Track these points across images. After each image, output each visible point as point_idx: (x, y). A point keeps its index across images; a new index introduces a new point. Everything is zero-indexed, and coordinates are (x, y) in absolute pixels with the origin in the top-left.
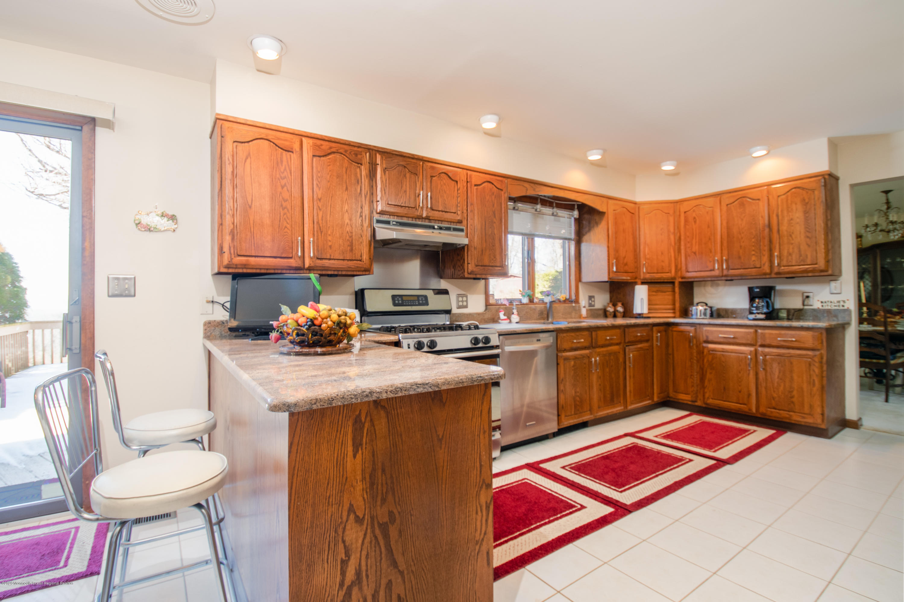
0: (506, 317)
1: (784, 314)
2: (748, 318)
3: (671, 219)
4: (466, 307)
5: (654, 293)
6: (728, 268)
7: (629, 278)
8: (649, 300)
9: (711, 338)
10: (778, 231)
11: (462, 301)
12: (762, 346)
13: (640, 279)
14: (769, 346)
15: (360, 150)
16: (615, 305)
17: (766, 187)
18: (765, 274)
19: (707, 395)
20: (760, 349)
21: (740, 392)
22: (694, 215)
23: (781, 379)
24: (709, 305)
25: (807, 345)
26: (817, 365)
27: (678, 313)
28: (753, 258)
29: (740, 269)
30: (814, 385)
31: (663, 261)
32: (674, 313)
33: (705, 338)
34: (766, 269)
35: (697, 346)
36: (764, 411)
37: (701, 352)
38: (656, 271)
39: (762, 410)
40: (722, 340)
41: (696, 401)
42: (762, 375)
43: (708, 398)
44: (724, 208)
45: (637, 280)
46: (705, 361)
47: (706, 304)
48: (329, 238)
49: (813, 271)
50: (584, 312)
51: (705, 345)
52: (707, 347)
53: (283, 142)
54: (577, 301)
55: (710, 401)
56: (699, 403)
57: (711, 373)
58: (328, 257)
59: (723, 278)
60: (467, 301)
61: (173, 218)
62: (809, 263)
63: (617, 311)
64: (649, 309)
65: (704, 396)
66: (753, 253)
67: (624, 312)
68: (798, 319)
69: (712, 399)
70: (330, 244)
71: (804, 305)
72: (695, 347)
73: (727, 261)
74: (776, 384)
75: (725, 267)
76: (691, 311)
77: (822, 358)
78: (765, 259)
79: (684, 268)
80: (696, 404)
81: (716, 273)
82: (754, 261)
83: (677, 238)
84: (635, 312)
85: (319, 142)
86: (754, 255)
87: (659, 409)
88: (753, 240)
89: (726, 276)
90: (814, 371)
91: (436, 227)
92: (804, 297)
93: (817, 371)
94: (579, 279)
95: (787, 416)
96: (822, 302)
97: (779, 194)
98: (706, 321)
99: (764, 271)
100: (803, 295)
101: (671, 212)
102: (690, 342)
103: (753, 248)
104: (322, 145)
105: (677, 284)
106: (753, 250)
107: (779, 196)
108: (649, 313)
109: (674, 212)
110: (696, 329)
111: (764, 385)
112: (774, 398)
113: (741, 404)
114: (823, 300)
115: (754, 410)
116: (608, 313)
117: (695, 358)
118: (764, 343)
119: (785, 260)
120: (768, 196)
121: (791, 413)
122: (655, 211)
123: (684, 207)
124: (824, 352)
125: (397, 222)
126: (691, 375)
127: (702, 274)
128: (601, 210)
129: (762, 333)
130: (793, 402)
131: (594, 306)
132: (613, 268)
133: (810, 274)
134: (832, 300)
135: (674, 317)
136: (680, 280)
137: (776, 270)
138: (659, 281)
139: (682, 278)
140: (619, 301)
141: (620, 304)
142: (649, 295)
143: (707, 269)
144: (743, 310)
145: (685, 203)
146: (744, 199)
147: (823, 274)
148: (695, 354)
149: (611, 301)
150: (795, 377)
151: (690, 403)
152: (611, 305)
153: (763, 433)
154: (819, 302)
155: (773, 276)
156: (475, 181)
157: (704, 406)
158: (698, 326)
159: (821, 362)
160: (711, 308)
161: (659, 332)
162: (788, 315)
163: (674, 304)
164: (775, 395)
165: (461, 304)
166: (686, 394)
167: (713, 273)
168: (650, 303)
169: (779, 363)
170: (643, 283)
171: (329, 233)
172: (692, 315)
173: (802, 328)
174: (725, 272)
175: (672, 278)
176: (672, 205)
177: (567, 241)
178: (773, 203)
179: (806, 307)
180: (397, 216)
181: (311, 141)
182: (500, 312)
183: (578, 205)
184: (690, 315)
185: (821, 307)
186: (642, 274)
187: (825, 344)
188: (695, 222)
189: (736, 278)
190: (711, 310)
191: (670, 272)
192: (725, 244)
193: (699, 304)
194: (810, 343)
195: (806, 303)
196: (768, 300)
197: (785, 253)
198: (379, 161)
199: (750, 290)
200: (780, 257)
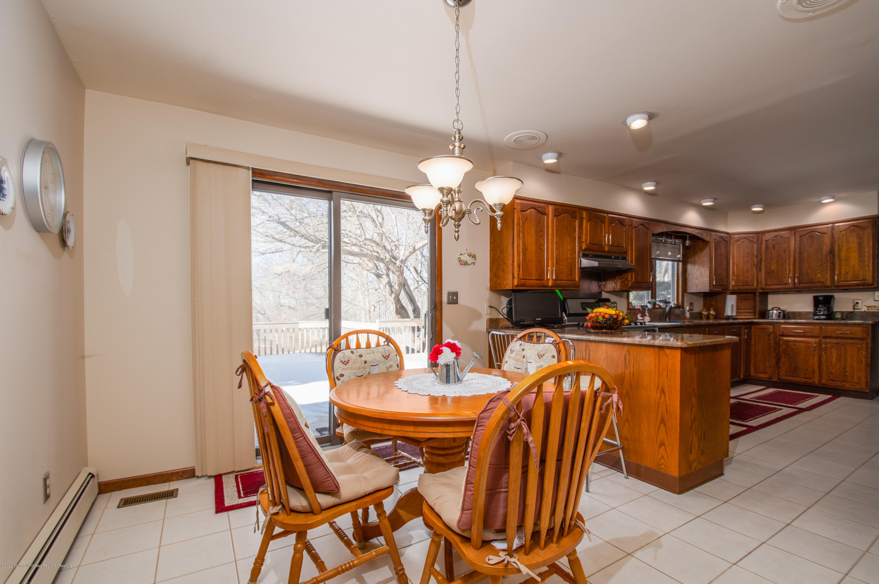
0: (642, 318)
1: (839, 316)
2: (813, 318)
3: (755, 246)
5: (740, 301)
6: (800, 282)
7: (721, 290)
8: (737, 306)
9: (785, 333)
10: (839, 256)
12: (825, 337)
13: (730, 290)
14: (830, 337)
15: (576, 209)
16: (708, 310)
17: (831, 225)
18: (827, 287)
19: (781, 374)
20: (823, 340)
21: (807, 370)
22: (773, 243)
23: (838, 360)
24: (781, 309)
25: (858, 336)
26: (864, 349)
27: (757, 316)
28: (819, 275)
29: (808, 283)
30: (862, 363)
31: (748, 277)
32: (755, 315)
33: (781, 333)
34: (828, 283)
35: (774, 339)
36: (825, 383)
37: (777, 344)
38: (742, 284)
39: (824, 382)
40: (794, 334)
41: (772, 379)
42: (824, 358)
43: (782, 376)
44: (798, 239)
45: (727, 291)
46: (781, 349)
47: (779, 309)
48: (561, 267)
49: (864, 285)
50: (688, 315)
51: (781, 338)
52: (783, 339)
53: (541, 209)
54: (682, 307)
55: (783, 378)
56: (774, 379)
57: (784, 358)
58: (560, 279)
59: (795, 290)
61: (474, 257)
62: (860, 279)
63: (710, 314)
64: (737, 313)
65: (778, 374)
66: (819, 271)
67: (715, 315)
68: (851, 319)
69: (785, 376)
70: (561, 270)
71: (854, 309)
72: (772, 339)
73: (798, 277)
74: (834, 364)
75: (796, 281)
76: (768, 314)
77: (868, 345)
78: (828, 276)
79: (764, 282)
80: (772, 380)
81: (791, 286)
82: (819, 277)
83: (759, 259)
84: (726, 315)
85: (557, 207)
86: (819, 273)
87: (742, 385)
88: (819, 263)
89: (797, 288)
90: (862, 353)
91: (613, 257)
92: (855, 303)
93: (864, 353)
94: (685, 290)
95: (842, 385)
96: (868, 307)
97: (841, 230)
98: (782, 321)
99: (826, 285)
100: (853, 302)
101: (755, 240)
102: (769, 336)
103: (819, 268)
104: (558, 209)
105: (757, 294)
106: (819, 270)
107: (841, 232)
108: (737, 315)
109: (758, 240)
110: (774, 328)
111: (824, 364)
112: (832, 373)
113: (807, 378)
114: (869, 305)
115: (817, 383)
116: (703, 316)
117: (773, 348)
118: (826, 335)
119: (843, 276)
120: (832, 231)
121: (844, 383)
122: (742, 240)
123: (767, 237)
124: (869, 340)
125: (593, 255)
126: (769, 360)
127: (779, 287)
128: (706, 240)
129: (825, 329)
130: (846, 376)
131: (692, 310)
132: (713, 282)
133: (861, 287)
134: (875, 305)
135: (755, 319)
136: (761, 291)
137: (836, 284)
138: (744, 291)
139: (762, 289)
140: (712, 307)
141: (712, 309)
142: (737, 302)
143: (782, 283)
144: (808, 313)
145: (767, 234)
146: (814, 233)
147: (870, 287)
148: (772, 345)
149: (704, 306)
150: (848, 359)
151: (767, 380)
152: (705, 310)
153: (822, 397)
154: (866, 307)
155: (834, 288)
156: (634, 224)
157: (778, 381)
158: (776, 325)
159: (867, 347)
160: (783, 311)
161: (746, 329)
162: (842, 316)
163: (755, 309)
164: (833, 371)
166: (764, 374)
167: (787, 286)
168: (738, 308)
169: (837, 349)
170: (732, 293)
171: (561, 264)
172: (769, 317)
173: (855, 324)
174: (797, 286)
175: (754, 289)
176: (756, 235)
177: (676, 263)
178: (836, 236)
179: (856, 310)
180: (593, 251)
181: (553, 207)
182: (638, 314)
183: (689, 236)
184: (767, 317)
185: (867, 310)
186: (731, 286)
187: (870, 335)
188: (774, 248)
189: (803, 289)
190: (783, 313)
191: (753, 285)
192: (797, 265)
193: (774, 309)
194: (860, 335)
195: (856, 308)
196: (829, 305)
197: (843, 272)
198: (584, 216)
199: (816, 299)
200: (839, 275)
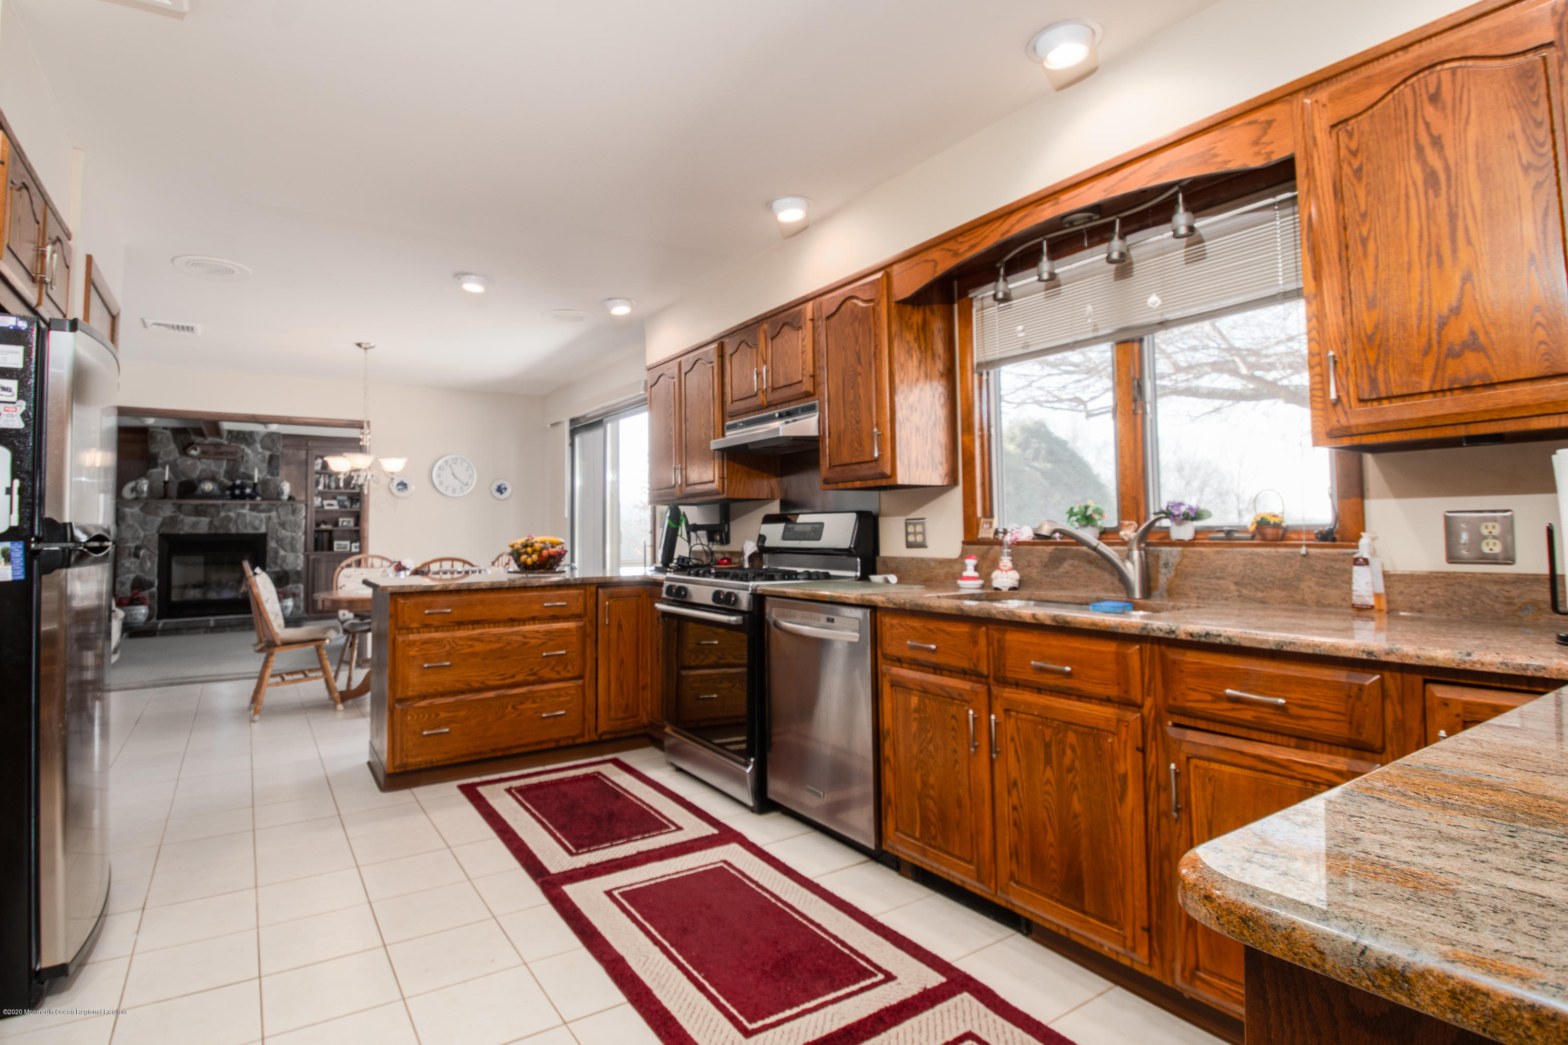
0: (976, 574)
4: (922, 545)
11: (915, 534)
48: (693, 460)
53: (672, 370)
60: (923, 533)
85: (688, 356)
91: (777, 415)
104: (690, 359)
125: (743, 422)
156: (827, 310)
165: (911, 538)
171: (693, 454)
180: (742, 414)
181: (683, 359)
